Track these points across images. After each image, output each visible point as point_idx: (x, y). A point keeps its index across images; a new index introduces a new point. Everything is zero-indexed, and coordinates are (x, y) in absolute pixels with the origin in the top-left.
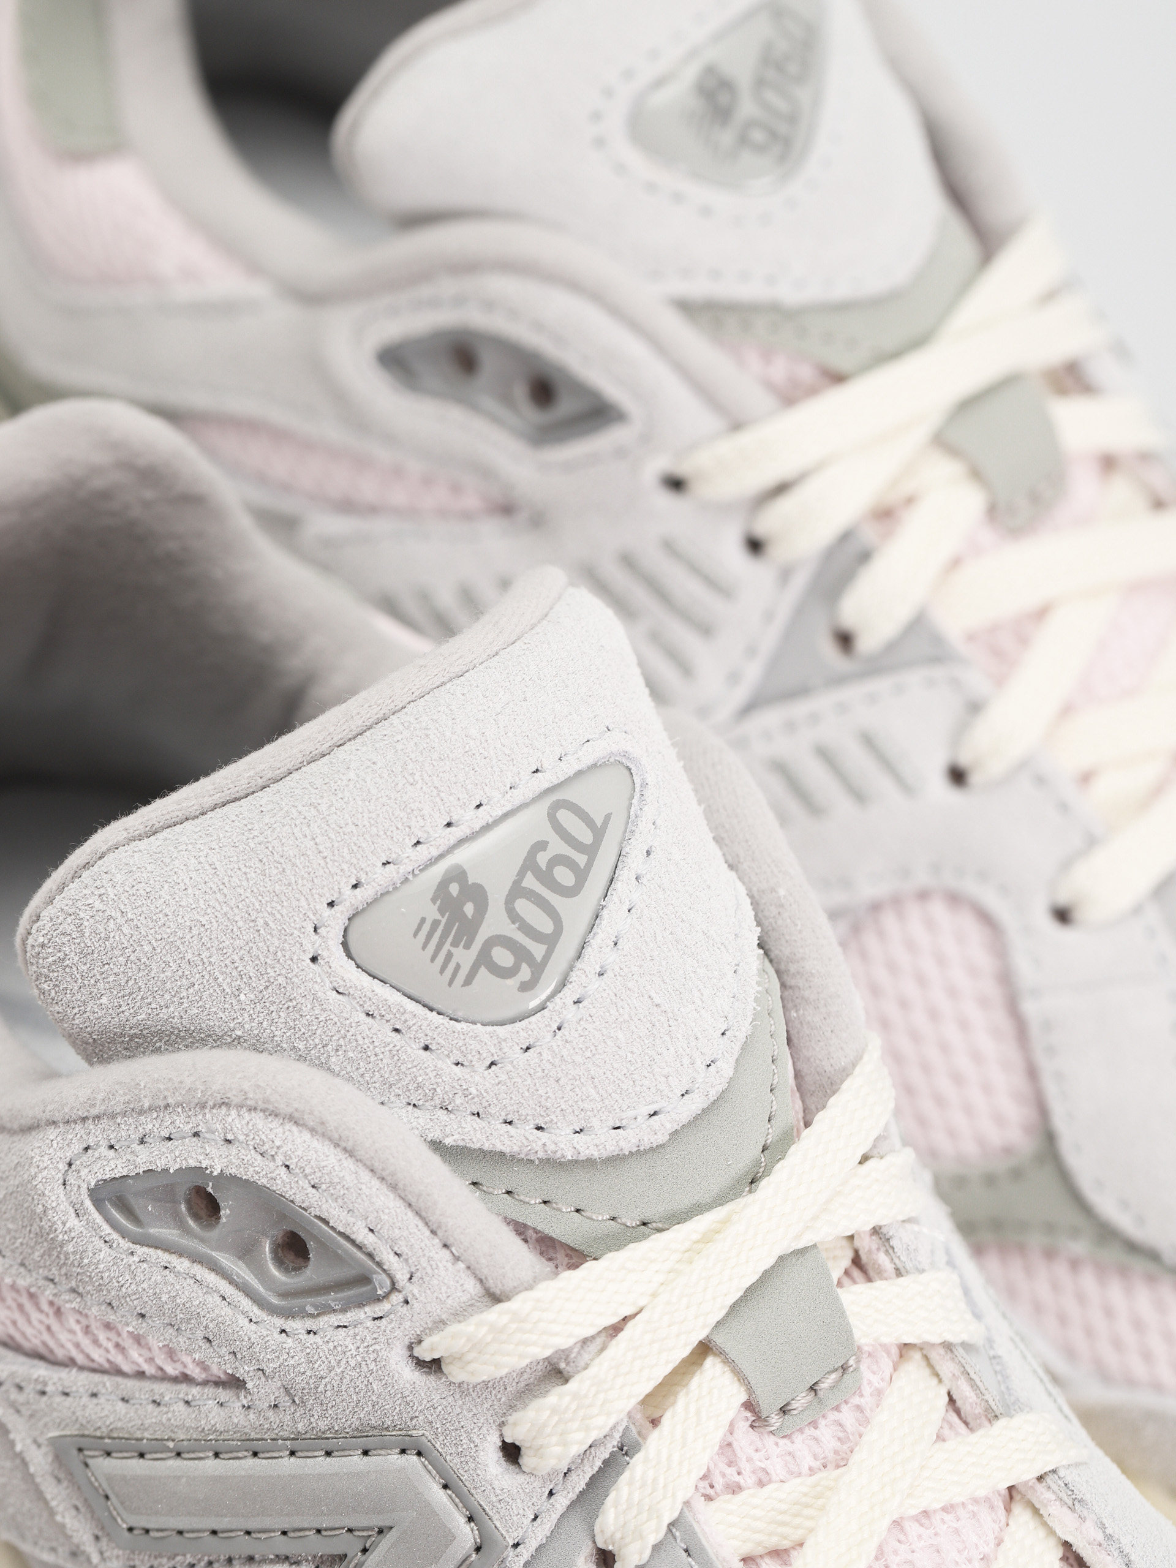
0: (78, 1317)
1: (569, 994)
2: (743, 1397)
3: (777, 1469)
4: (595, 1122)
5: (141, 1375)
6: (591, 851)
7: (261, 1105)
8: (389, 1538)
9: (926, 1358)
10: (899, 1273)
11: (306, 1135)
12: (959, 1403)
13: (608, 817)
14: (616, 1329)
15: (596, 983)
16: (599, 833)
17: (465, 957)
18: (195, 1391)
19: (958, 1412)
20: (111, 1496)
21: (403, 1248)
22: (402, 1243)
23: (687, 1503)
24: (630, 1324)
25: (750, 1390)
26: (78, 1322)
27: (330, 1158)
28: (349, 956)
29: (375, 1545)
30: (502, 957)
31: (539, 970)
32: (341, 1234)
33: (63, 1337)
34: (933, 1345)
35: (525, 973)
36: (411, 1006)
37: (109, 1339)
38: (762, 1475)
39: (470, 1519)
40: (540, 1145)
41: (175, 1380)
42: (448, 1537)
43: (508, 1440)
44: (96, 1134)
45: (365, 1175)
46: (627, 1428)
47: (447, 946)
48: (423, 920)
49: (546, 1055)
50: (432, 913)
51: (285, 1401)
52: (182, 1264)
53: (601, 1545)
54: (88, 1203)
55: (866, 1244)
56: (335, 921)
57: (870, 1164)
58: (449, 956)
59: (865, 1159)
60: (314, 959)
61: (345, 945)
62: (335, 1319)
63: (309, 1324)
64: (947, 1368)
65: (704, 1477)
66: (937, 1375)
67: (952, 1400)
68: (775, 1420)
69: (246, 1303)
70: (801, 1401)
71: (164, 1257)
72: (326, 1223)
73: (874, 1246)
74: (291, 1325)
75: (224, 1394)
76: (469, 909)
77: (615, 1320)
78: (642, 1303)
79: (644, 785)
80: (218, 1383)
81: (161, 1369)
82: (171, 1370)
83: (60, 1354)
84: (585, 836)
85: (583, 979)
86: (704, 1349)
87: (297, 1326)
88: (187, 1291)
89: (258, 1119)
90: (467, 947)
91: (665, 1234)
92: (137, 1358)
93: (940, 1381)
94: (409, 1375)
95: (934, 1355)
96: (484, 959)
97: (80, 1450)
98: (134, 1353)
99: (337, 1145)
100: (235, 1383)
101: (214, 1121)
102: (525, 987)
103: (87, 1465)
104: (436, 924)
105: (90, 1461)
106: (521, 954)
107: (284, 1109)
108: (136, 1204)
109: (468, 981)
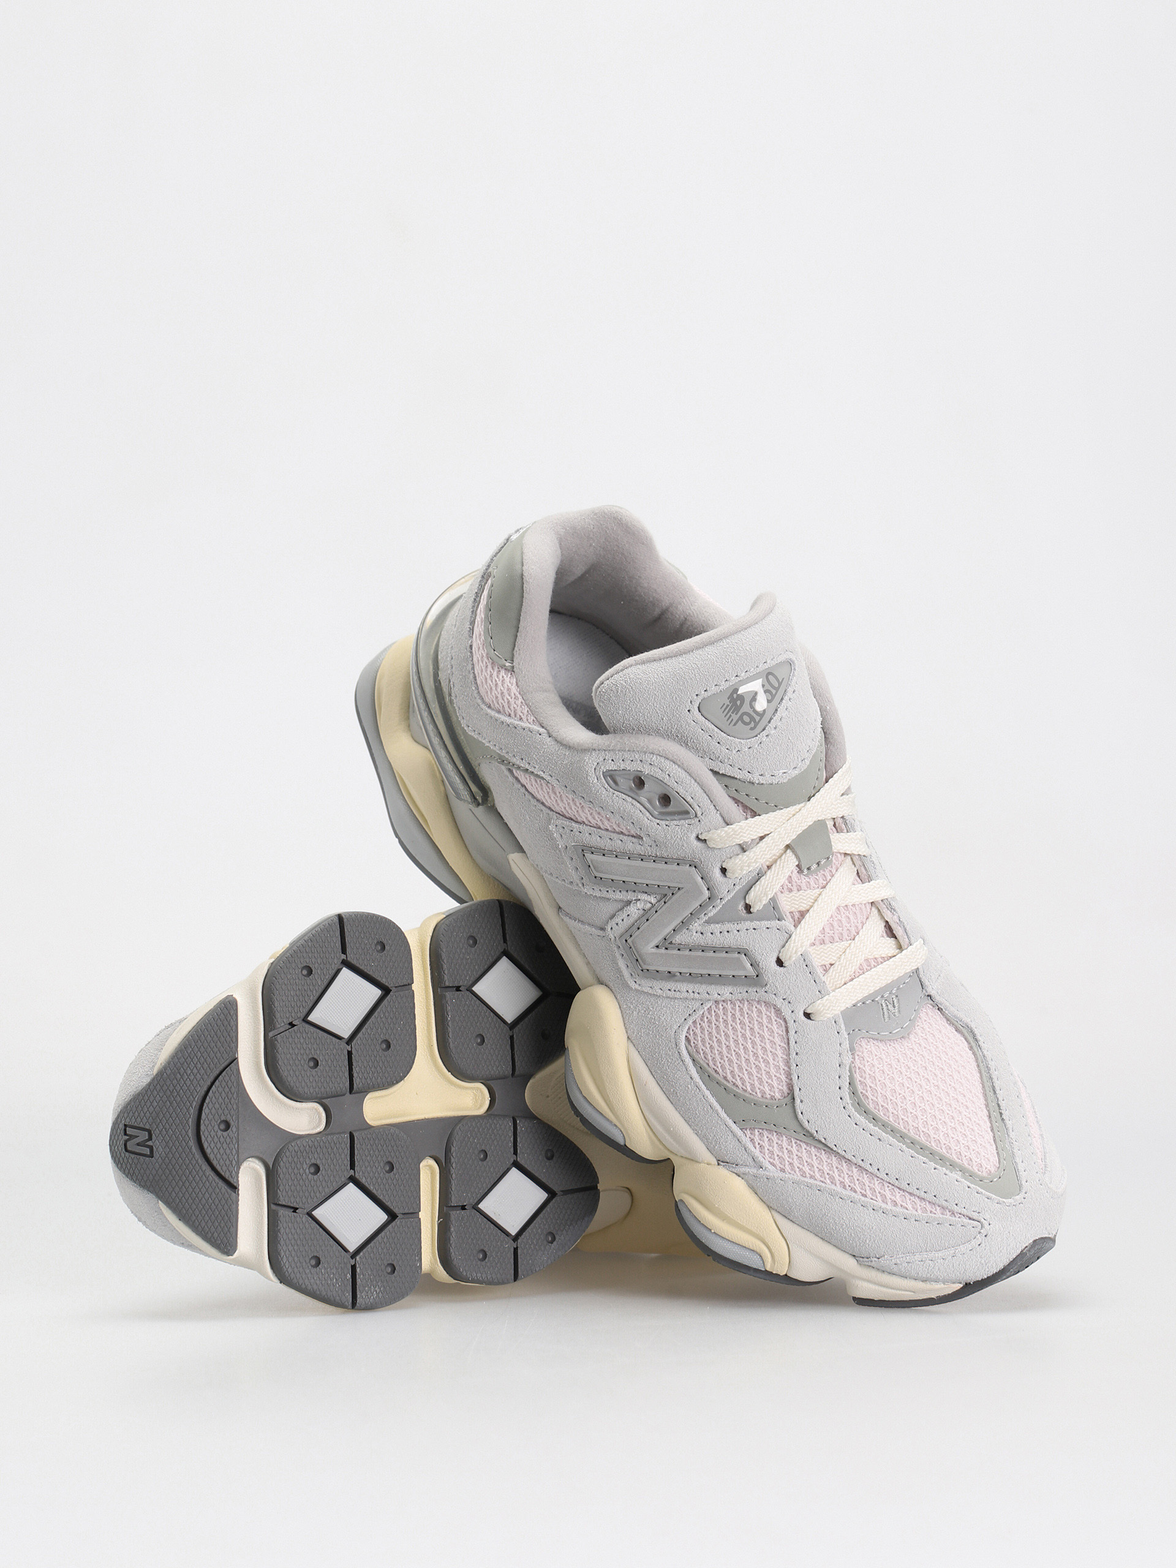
0: (589, 809)
1: (765, 733)
2: (797, 863)
3: (804, 886)
4: (766, 773)
5: (607, 830)
6: (777, 689)
7: (664, 755)
8: (681, 892)
9: (852, 858)
10: (848, 832)
11: (677, 766)
12: (860, 874)
13: (783, 679)
14: (762, 838)
15: (773, 732)
16: (780, 684)
17: (735, 717)
18: (625, 838)
19: (859, 877)
20: (591, 866)
21: (701, 805)
22: (702, 803)
23: (776, 893)
24: (767, 838)
25: (799, 861)
26: (589, 811)
27: (683, 774)
28: (699, 711)
29: (676, 893)
30: (746, 719)
31: (756, 724)
32: (682, 798)
33: (582, 815)
34: (855, 855)
35: (752, 725)
36: (716, 729)
37: (599, 818)
38: (798, 887)
39: (708, 889)
40: (749, 777)
41: (618, 833)
42: (701, 893)
43: (724, 867)
44: (609, 756)
45: (693, 781)
46: (760, 868)
47: (730, 713)
48: (724, 704)
49: (755, 751)
50: (727, 702)
51: (654, 845)
52: (629, 799)
53: (747, 902)
54: (602, 776)
55: (839, 821)
56: (698, 701)
57: (844, 796)
58: (731, 716)
59: (843, 795)
60: (689, 711)
61: (699, 708)
62: (675, 822)
63: (667, 823)
64: (858, 863)
65: (782, 886)
66: (854, 864)
67: (858, 873)
68: (806, 871)
69: (648, 814)
70: (814, 866)
71: (624, 796)
72: (679, 794)
73: (841, 822)
74: (661, 822)
75: (634, 840)
76: (738, 703)
77: (763, 835)
78: (772, 830)
79: (795, 669)
80: (633, 836)
81: (614, 829)
82: (617, 829)
83: (579, 819)
84: (776, 685)
85: (770, 729)
86: (788, 847)
87: (663, 823)
88: (629, 807)
89: (663, 760)
90: (736, 714)
91: (782, 810)
92: (607, 825)
93: (855, 866)
94: (696, 843)
95: (854, 858)
96: (741, 719)
97: (583, 850)
98: (606, 822)
99: (686, 771)
100: (640, 838)
101: (647, 758)
102: (752, 729)
103: (584, 855)
104: (728, 705)
105: (585, 854)
106: (752, 719)
107: (670, 757)
108: (618, 779)
109: (735, 725)
